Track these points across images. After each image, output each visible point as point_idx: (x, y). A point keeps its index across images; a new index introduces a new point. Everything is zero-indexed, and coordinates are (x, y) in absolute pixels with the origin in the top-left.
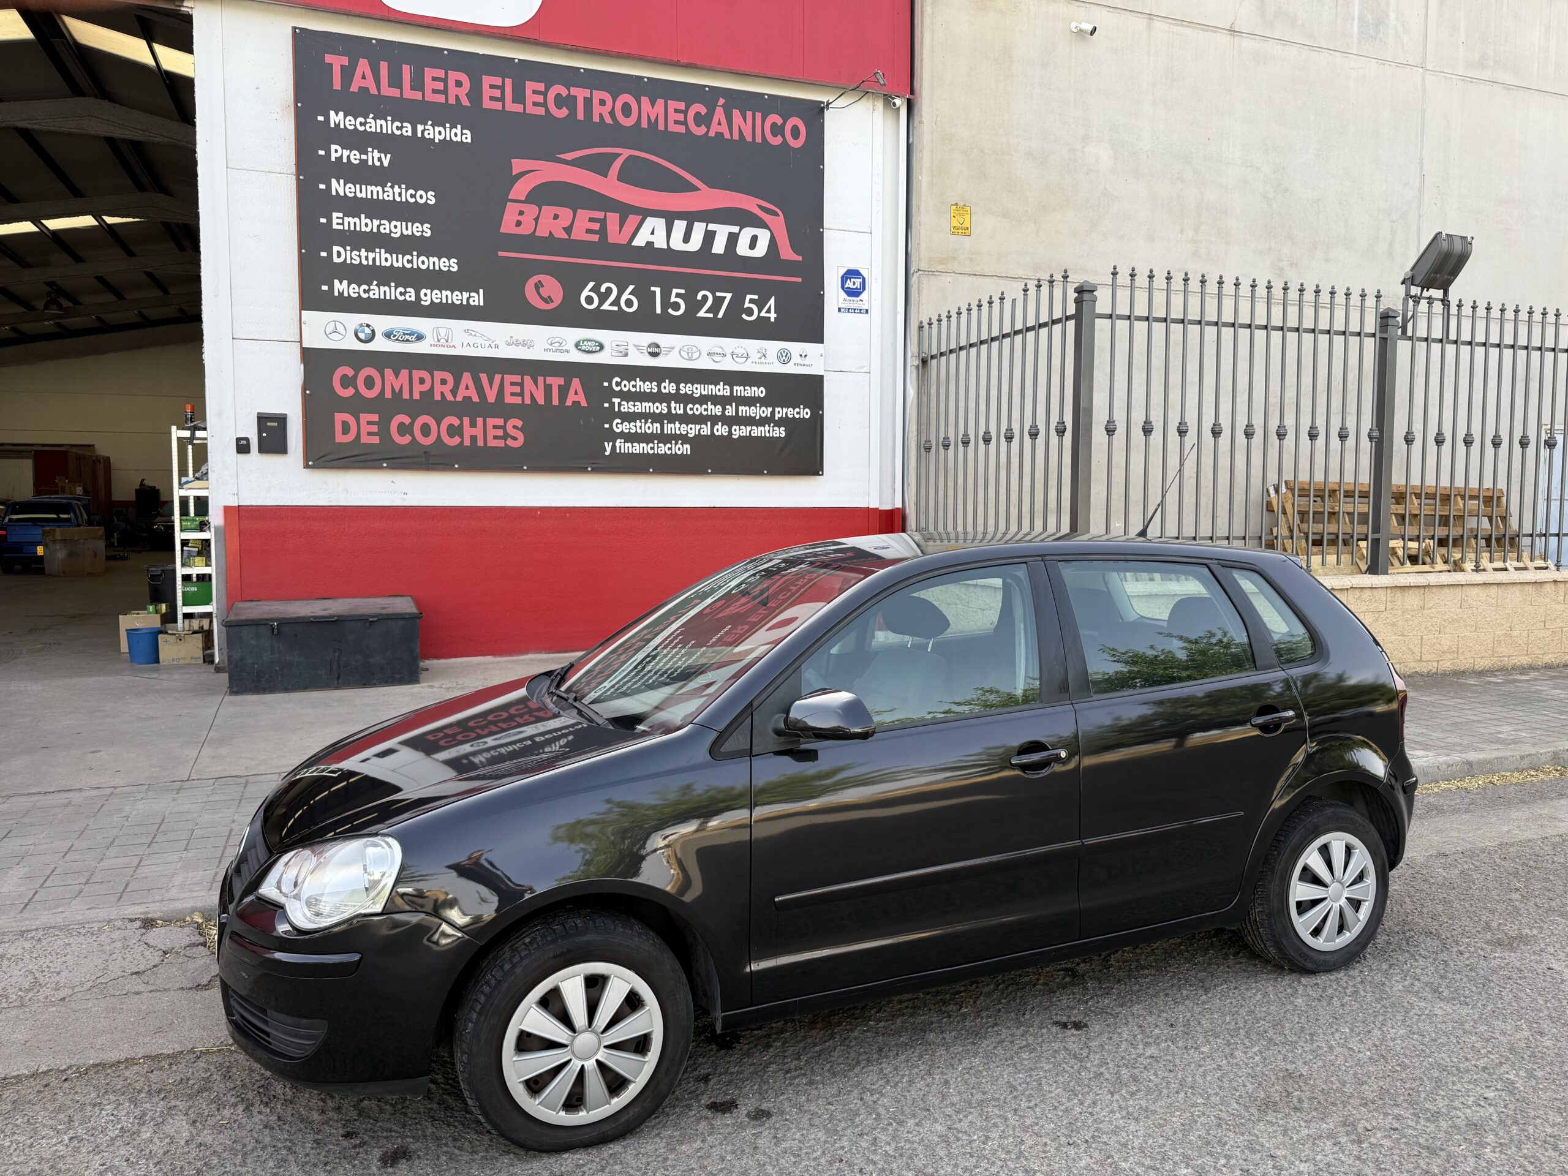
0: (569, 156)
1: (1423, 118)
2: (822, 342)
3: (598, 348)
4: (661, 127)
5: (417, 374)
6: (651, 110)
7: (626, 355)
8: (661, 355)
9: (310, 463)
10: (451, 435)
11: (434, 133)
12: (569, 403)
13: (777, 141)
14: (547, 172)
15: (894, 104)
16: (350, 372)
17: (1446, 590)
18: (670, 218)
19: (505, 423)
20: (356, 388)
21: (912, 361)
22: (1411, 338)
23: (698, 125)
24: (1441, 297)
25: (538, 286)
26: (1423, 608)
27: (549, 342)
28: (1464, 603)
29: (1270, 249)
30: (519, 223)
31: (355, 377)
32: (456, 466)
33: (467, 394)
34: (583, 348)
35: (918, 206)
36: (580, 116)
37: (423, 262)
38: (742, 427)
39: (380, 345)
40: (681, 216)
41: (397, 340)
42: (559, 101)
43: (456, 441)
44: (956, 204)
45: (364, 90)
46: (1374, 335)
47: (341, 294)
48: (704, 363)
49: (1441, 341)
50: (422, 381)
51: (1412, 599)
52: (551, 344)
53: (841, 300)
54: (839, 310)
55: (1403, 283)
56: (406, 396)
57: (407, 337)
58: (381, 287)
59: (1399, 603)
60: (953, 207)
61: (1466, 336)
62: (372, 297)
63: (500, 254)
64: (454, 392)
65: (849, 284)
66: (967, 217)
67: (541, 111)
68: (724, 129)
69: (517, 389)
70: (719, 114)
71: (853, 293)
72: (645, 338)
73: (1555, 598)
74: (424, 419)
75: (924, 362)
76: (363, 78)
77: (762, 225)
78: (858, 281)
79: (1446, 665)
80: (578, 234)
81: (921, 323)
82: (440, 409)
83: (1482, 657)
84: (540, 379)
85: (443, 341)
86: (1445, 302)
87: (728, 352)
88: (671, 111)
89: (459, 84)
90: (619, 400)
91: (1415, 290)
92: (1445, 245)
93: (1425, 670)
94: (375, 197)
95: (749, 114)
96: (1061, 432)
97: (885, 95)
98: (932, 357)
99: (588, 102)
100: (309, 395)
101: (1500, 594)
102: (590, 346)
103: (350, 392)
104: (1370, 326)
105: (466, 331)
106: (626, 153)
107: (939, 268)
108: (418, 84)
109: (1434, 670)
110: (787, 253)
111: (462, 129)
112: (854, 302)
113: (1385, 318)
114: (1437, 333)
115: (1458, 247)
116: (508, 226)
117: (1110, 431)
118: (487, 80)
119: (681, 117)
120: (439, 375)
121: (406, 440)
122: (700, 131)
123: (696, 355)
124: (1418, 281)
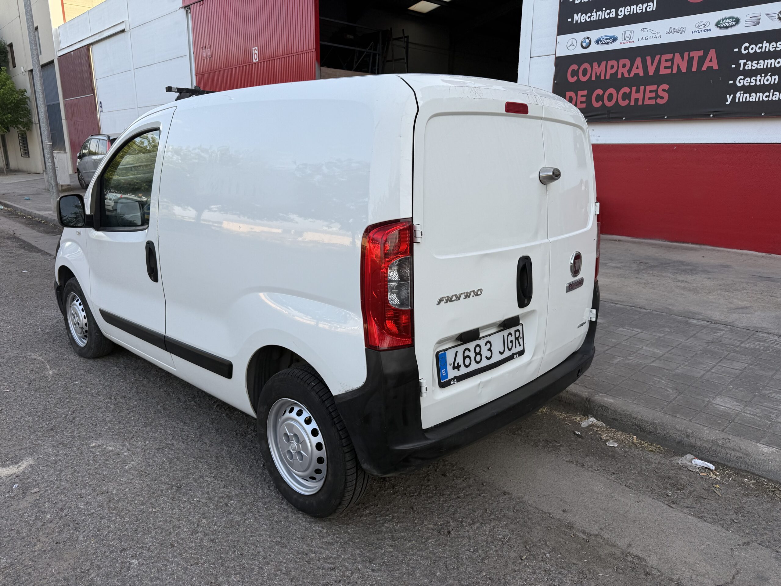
3: (735, 23)
5: (610, 63)
7: (758, 23)
10: (624, 99)
12: (704, 68)
16: (576, 67)
20: (578, 77)
27: (697, 27)
31: (578, 70)
32: (624, 119)
33: (637, 71)
34: (722, 25)
39: (594, 48)
41: (602, 44)
43: (626, 102)
47: (577, 22)
50: (612, 67)
56: (602, 78)
57: (608, 41)
58: (598, 12)
62: (592, 20)
64: (629, 72)
69: (669, 64)
72: (777, 7)
74: (612, 91)
82: (620, 83)
84: (686, 54)
85: (627, 39)
90: (745, 61)
100: (556, 83)
102: (729, 22)
103: (574, 79)
105: (642, 30)
120: (622, 62)
121: (600, 103)
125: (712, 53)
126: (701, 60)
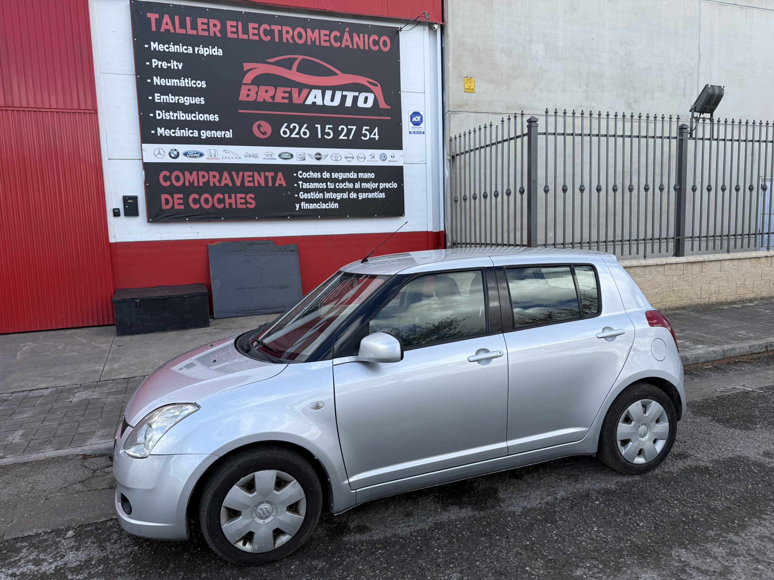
0: (272, 60)
1: (700, 25)
2: (402, 149)
3: (290, 157)
4: (317, 43)
5: (201, 173)
6: (312, 35)
7: (304, 159)
8: (322, 159)
9: (151, 220)
10: (219, 203)
11: (204, 51)
12: (277, 185)
13: (376, 48)
14: (262, 69)
15: (434, 28)
16: (168, 174)
17: (713, 263)
18: (324, 90)
19: (246, 196)
20: (171, 181)
21: (447, 157)
22: (694, 139)
23: (336, 42)
24: (709, 117)
25: (259, 127)
26: (702, 272)
27: (266, 154)
28: (722, 269)
29: (624, 94)
30: (248, 95)
31: (170, 176)
32: (223, 218)
33: (226, 182)
34: (283, 157)
35: (448, 79)
36: (277, 40)
37: (201, 117)
38: (364, 194)
39: (182, 159)
40: (329, 88)
41: (190, 156)
42: (266, 32)
43: (222, 206)
44: (467, 77)
45: (167, 31)
46: (676, 138)
47: (161, 135)
48: (344, 162)
49: (709, 139)
50: (203, 177)
51: (696, 267)
52: (267, 155)
53: (411, 128)
54: (410, 132)
55: (690, 111)
56: (196, 184)
57: (195, 155)
58: (181, 130)
59: (690, 270)
60: (465, 79)
61: (722, 136)
62: (177, 135)
63: (240, 111)
64: (220, 181)
65: (414, 119)
66: (472, 84)
67: (257, 38)
68: (349, 43)
69: (251, 179)
70: (346, 36)
71: (417, 124)
72: (314, 151)
73: (766, 265)
74: (206, 195)
75: (453, 157)
76: (166, 24)
77: (370, 91)
78: (419, 118)
79: (714, 299)
80: (279, 99)
81: (451, 137)
82: (213, 190)
83: (731, 295)
84: (262, 173)
85: (213, 156)
86: (711, 119)
87: (355, 156)
88: (322, 35)
89: (215, 26)
90: (302, 182)
91: (696, 114)
92: (710, 91)
93: (703, 303)
94: (176, 85)
95: (361, 35)
96: (522, 192)
97: (429, 23)
98: (457, 155)
99: (280, 32)
100: (148, 186)
101: (739, 264)
102: (286, 156)
103: (168, 184)
104: (674, 134)
105: (224, 151)
106: (300, 57)
107: (458, 110)
108: (194, 26)
109: (707, 302)
110: (383, 105)
111: (218, 49)
112: (417, 129)
113: (682, 129)
114: (707, 136)
115: (717, 91)
116: (243, 97)
117: (546, 191)
118: (229, 23)
119: (327, 38)
120: (212, 173)
121: (197, 206)
122: (337, 45)
123: (339, 158)
124: (698, 109)
125: (280, 175)
126: (274, 179)
